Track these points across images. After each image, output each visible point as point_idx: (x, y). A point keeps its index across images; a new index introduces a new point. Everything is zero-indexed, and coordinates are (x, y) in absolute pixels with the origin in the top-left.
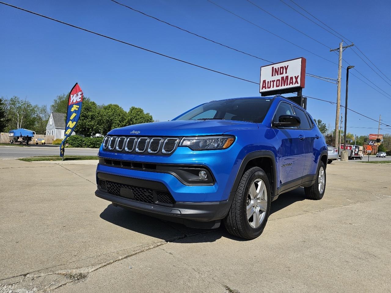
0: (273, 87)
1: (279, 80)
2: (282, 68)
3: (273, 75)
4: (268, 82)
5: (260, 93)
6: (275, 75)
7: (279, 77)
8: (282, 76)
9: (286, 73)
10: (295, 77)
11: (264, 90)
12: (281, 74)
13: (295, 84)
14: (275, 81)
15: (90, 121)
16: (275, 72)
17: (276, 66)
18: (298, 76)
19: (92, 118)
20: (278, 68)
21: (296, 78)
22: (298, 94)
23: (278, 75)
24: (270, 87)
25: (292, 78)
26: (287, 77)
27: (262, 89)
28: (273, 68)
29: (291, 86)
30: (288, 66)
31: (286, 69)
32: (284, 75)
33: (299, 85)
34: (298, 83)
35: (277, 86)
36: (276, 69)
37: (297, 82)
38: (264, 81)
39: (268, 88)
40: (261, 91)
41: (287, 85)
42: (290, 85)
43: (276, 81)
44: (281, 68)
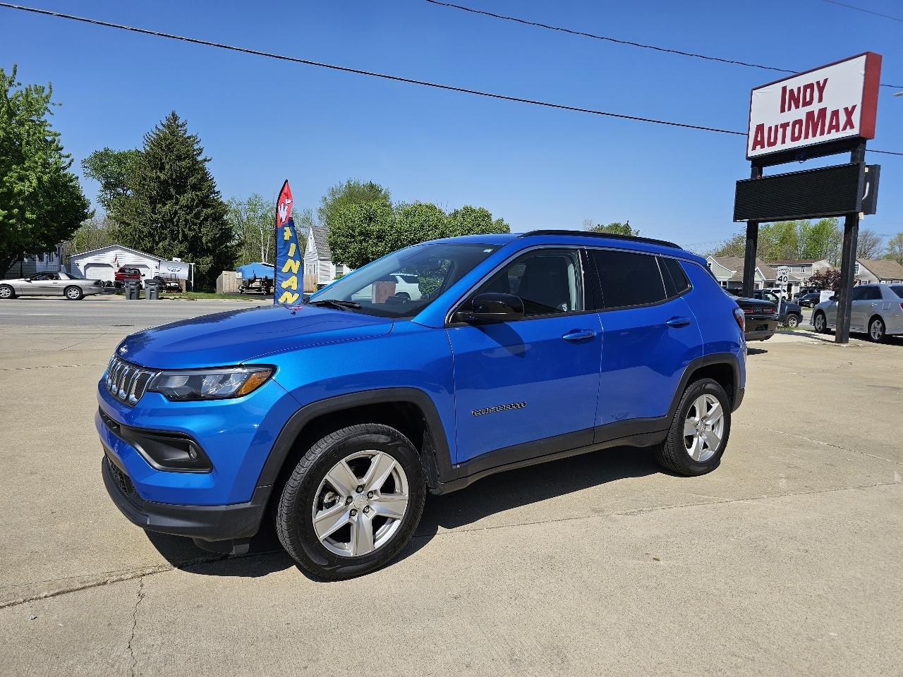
0: (783, 142)
1: (800, 122)
2: (811, 86)
3: (783, 110)
4: (770, 129)
5: (748, 159)
6: (789, 109)
7: (800, 113)
8: (808, 109)
9: (820, 100)
10: (846, 109)
11: (759, 151)
12: (806, 104)
13: (844, 128)
14: (787, 124)
15: (376, 245)
16: (791, 99)
17: (794, 84)
18: (854, 107)
19: (380, 237)
20: (799, 89)
21: (849, 113)
22: (853, 159)
23: (797, 107)
24: (774, 143)
25: (835, 113)
26: (823, 112)
27: (754, 148)
28: (784, 89)
29: (834, 135)
30: (826, 81)
31: (821, 90)
32: (815, 107)
33: (855, 131)
34: (852, 127)
35: (794, 139)
36: (792, 91)
37: (849, 123)
38: (760, 128)
39: (770, 144)
40: (751, 154)
41: (822, 133)
42: (829, 132)
43: (791, 124)
44: (806, 87)
